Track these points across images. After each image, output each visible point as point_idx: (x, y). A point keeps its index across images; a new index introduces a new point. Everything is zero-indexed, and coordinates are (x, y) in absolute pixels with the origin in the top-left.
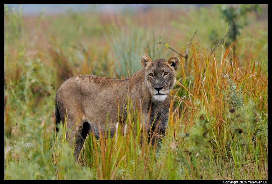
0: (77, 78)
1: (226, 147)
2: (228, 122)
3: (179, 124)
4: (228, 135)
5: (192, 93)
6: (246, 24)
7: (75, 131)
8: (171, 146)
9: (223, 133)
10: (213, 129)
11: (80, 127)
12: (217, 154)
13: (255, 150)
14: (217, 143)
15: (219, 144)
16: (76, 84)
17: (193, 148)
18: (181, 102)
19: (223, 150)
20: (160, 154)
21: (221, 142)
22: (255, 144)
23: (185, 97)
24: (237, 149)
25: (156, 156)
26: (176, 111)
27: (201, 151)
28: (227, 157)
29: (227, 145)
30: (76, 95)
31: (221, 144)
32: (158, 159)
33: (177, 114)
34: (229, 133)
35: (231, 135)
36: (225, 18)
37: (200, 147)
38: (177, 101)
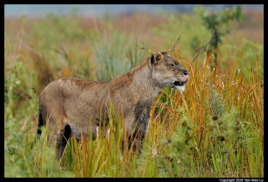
0: (60, 81)
1: (207, 155)
2: (209, 130)
3: (160, 131)
4: (209, 142)
5: (174, 100)
6: (228, 32)
7: (57, 135)
8: (153, 152)
9: (204, 140)
10: (194, 136)
11: (62, 131)
12: (198, 161)
13: (236, 159)
14: (198, 150)
15: (200, 151)
16: (58, 87)
17: (175, 155)
18: (163, 108)
19: (203, 158)
20: (142, 160)
21: (202, 149)
22: (236, 152)
23: (166, 103)
24: (218, 157)
25: (137, 162)
26: (158, 117)
27: (183, 158)
28: (208, 165)
29: (208, 152)
30: (58, 97)
31: (202, 151)
32: (139, 165)
33: (158, 121)
34: (210, 140)
35: (212, 142)
36: (207, 25)
37: (182, 154)
38: (158, 107)
